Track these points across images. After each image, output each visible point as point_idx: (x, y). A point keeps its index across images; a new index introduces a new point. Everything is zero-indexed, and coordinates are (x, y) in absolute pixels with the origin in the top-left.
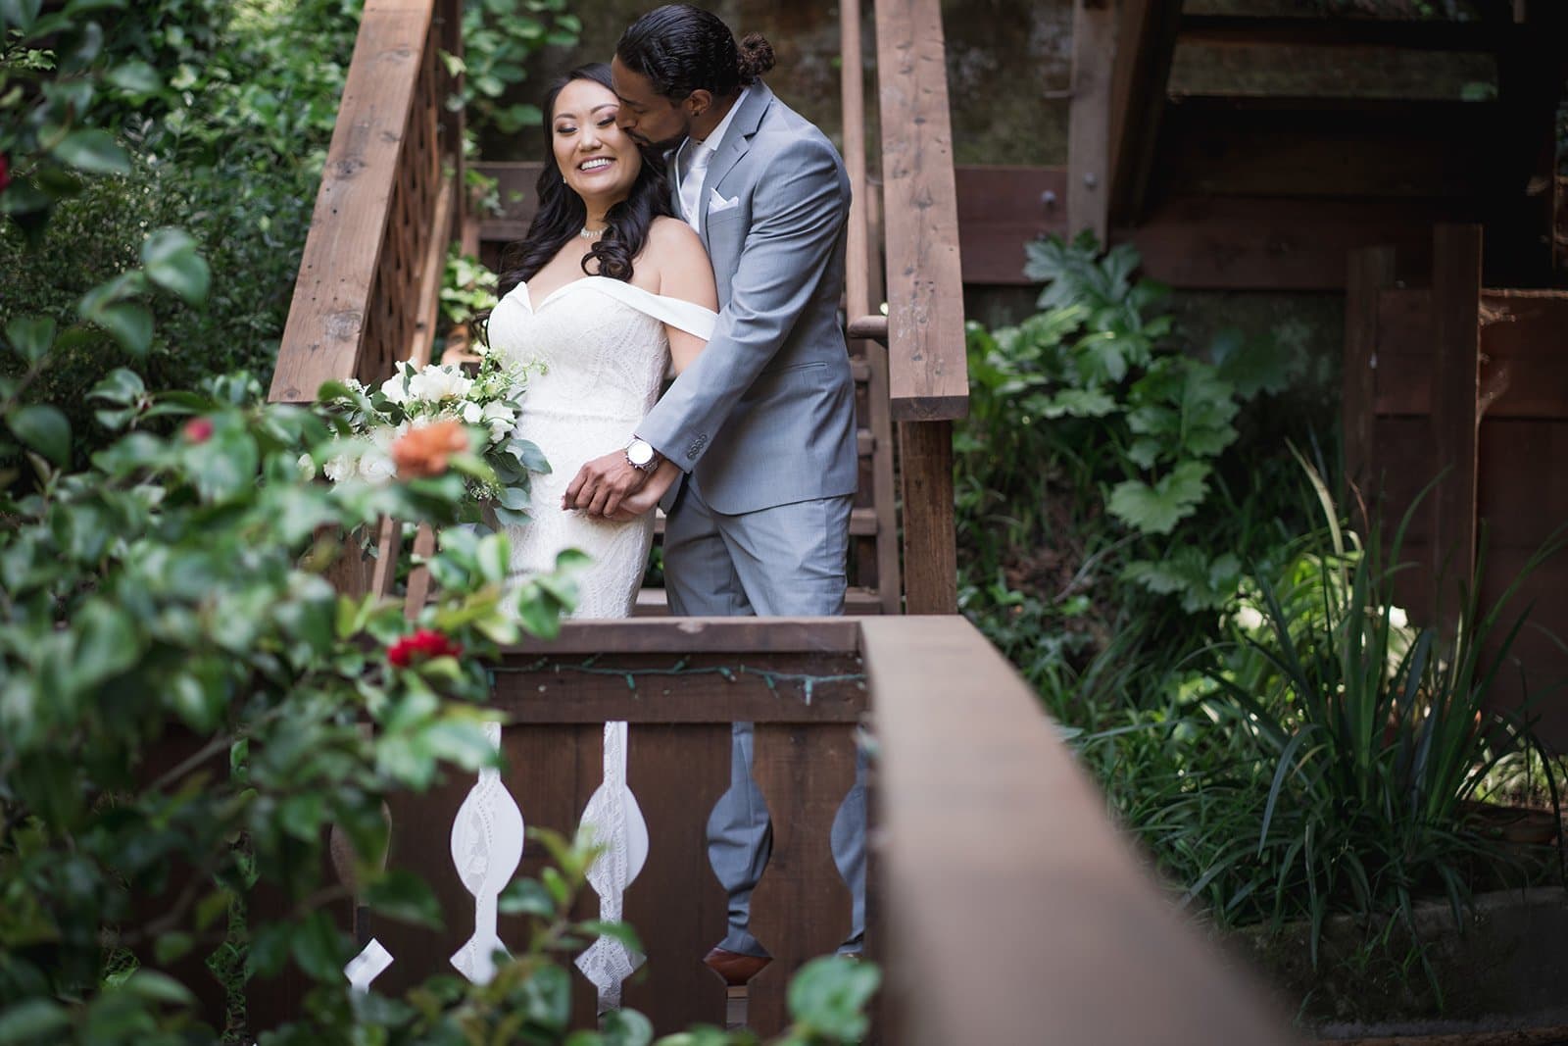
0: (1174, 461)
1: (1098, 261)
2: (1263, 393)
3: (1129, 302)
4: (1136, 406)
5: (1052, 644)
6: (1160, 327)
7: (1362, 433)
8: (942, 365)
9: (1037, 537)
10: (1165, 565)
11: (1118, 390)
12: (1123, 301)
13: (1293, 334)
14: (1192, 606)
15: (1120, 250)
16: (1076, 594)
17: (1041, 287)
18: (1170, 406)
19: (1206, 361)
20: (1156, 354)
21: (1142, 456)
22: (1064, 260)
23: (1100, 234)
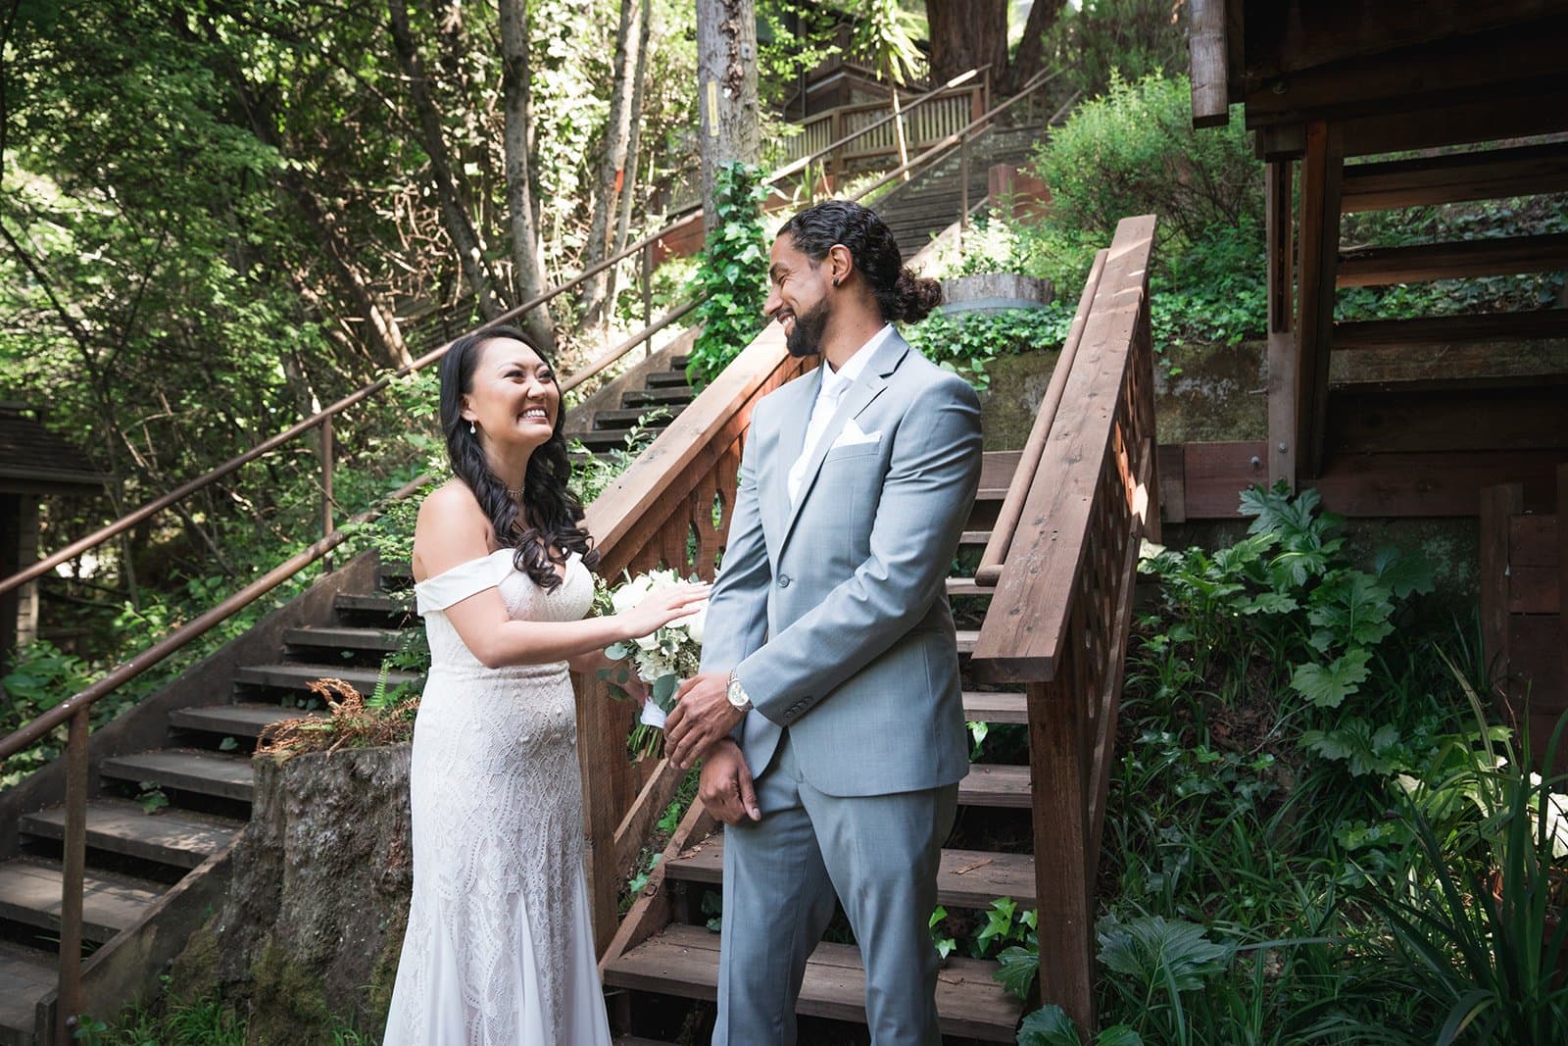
0: (1345, 646)
1: (1290, 501)
2: (1415, 593)
3: (1313, 529)
4: (1315, 604)
5: (1245, 790)
6: (1334, 546)
7: (1499, 625)
8: (1037, 619)
9: (1242, 700)
10: (1333, 735)
11: (1300, 594)
12: (1309, 528)
13: (1437, 547)
14: (1357, 771)
15: (1305, 494)
16: (1266, 750)
17: (1250, 520)
18: (1339, 605)
19: (1367, 571)
20: (1329, 567)
21: (1319, 643)
22: (1266, 501)
23: (1291, 483)
